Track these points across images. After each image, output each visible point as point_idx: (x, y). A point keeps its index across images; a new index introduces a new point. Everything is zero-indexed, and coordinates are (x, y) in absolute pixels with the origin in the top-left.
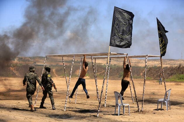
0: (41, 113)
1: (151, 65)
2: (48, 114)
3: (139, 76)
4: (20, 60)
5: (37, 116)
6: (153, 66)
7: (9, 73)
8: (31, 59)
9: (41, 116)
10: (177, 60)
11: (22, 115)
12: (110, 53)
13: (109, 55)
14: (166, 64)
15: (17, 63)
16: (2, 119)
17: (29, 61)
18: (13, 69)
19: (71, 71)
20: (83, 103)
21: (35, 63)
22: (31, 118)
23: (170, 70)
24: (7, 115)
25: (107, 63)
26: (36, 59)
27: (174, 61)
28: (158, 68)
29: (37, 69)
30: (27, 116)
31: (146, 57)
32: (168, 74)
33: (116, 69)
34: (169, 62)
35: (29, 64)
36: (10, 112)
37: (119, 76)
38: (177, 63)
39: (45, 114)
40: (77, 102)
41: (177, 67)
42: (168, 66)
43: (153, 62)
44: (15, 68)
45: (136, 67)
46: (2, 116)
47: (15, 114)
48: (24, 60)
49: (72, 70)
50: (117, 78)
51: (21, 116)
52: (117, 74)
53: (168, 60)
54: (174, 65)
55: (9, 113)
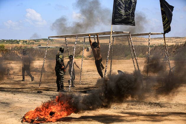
0: (45, 95)
1: (157, 43)
2: (52, 95)
3: (144, 55)
4: (25, 43)
5: (42, 98)
6: (159, 45)
7: (13, 57)
8: (35, 42)
9: (45, 98)
10: (183, 38)
11: (27, 98)
12: (112, 32)
13: (111, 34)
14: (172, 43)
15: (21, 46)
16: (6, 102)
17: (34, 44)
18: (18, 52)
19: (74, 52)
20: (88, 84)
21: (40, 45)
22: (35, 100)
23: (176, 48)
24: (11, 97)
25: (110, 42)
26: (41, 42)
27: (179, 39)
28: (164, 46)
29: (41, 52)
30: (31, 99)
31: (149, 35)
32: (174, 52)
33: (122, 49)
34: (175, 40)
35: (33, 47)
36: (14, 94)
37: (124, 55)
38: (183, 40)
39: (49, 95)
40: (82, 83)
41: (182, 44)
42: (174, 44)
43: (159, 40)
44: (19, 51)
45: (142, 46)
46: (6, 99)
47: (20, 97)
48: (28, 43)
49: (75, 50)
50: (123, 57)
51: (25, 98)
52: (123, 54)
53: (173, 38)
54: (180, 43)
55: (14, 96)
